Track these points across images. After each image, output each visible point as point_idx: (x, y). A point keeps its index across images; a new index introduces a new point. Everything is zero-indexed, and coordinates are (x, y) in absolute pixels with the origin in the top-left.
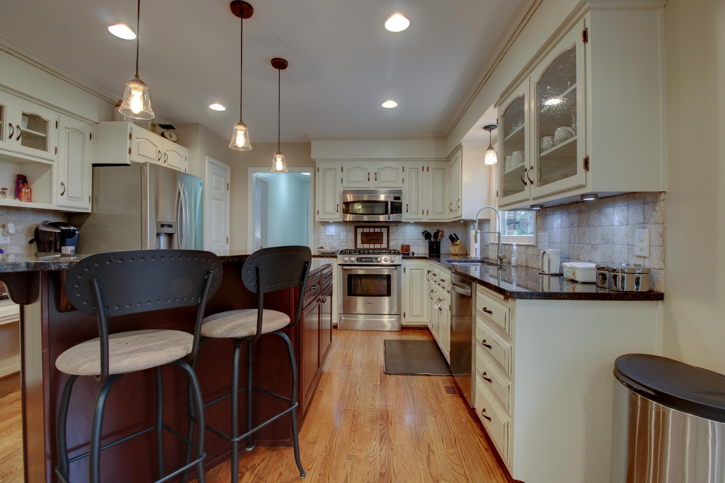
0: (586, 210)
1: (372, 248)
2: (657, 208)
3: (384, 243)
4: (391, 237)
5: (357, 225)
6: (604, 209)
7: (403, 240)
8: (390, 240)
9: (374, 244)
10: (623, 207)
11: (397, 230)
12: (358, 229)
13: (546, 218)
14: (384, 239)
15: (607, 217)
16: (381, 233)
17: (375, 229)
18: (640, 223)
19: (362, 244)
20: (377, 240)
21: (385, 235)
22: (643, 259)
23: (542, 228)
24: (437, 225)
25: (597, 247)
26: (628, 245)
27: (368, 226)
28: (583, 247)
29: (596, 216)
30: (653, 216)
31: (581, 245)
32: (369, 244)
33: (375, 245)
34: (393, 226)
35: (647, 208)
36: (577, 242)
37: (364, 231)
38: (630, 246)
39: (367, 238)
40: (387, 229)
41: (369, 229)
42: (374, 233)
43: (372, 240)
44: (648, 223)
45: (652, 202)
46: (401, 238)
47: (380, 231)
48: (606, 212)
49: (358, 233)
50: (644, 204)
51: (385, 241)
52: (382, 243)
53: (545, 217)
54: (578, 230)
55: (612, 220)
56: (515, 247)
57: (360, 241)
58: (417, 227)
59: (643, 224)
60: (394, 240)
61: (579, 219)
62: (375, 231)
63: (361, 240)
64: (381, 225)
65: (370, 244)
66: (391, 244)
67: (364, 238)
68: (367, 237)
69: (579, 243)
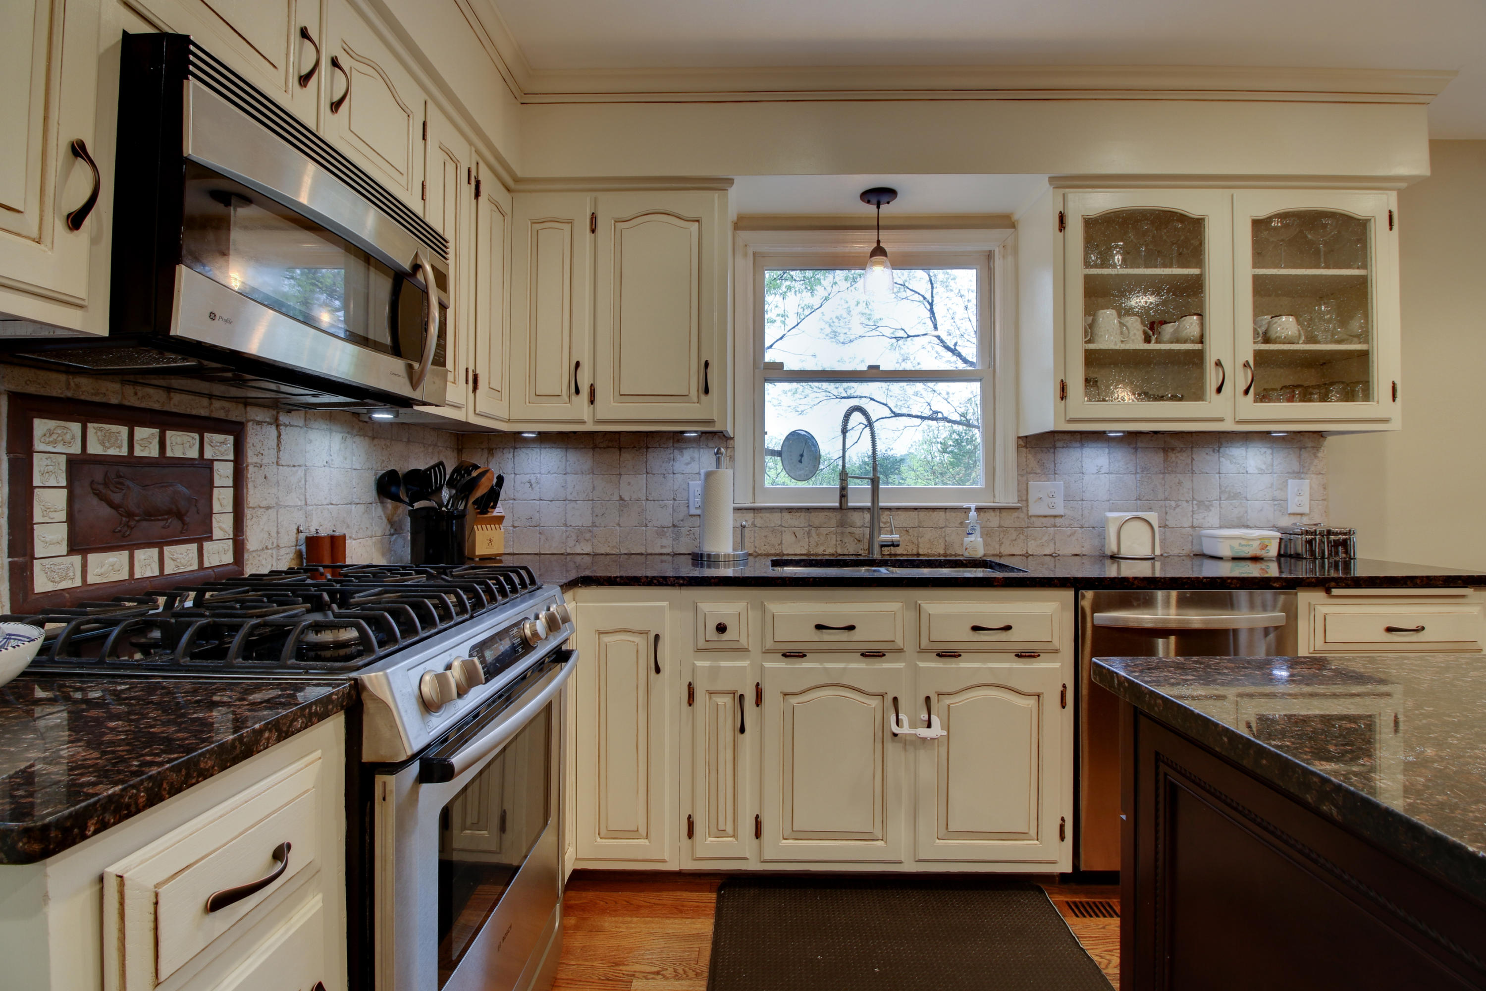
0: (1182, 446)
1: (148, 574)
2: (1320, 455)
3: (217, 533)
4: (254, 496)
5: (32, 389)
6: (1227, 449)
7: (300, 508)
8: (248, 513)
9: (160, 544)
10: (1263, 450)
11: (279, 450)
12: (41, 426)
13: (1054, 453)
14: (216, 507)
15: (1234, 460)
16: (205, 466)
17: (169, 434)
18: (1294, 472)
19: (77, 559)
20: (180, 516)
21: (223, 473)
22: (1299, 517)
23: (1039, 471)
24: (401, 441)
25: (1211, 505)
26: (1274, 500)
27: (120, 407)
28: (1177, 506)
29: (1208, 457)
30: (1315, 464)
31: (1173, 504)
32: (126, 553)
33: (167, 549)
34: (259, 423)
35: (1304, 454)
36: (1161, 496)
37: (94, 448)
38: (1280, 503)
39: (111, 504)
40: (231, 439)
41: (124, 430)
42: (163, 462)
43: (151, 514)
44: (1306, 473)
45: (1313, 447)
46: (293, 499)
47: (194, 454)
48: (1231, 454)
49: (39, 462)
50: (1300, 449)
51: (223, 524)
52: (210, 539)
53: (1052, 450)
54: (1163, 478)
55: (1243, 465)
56: (973, 514)
57: (61, 532)
58: (349, 441)
59: (1298, 474)
60: (268, 508)
61: (1164, 461)
62: (169, 454)
63: (71, 519)
64: (204, 413)
65: (132, 547)
66: (254, 539)
67: (95, 501)
68: (117, 498)
69: (1166, 499)
